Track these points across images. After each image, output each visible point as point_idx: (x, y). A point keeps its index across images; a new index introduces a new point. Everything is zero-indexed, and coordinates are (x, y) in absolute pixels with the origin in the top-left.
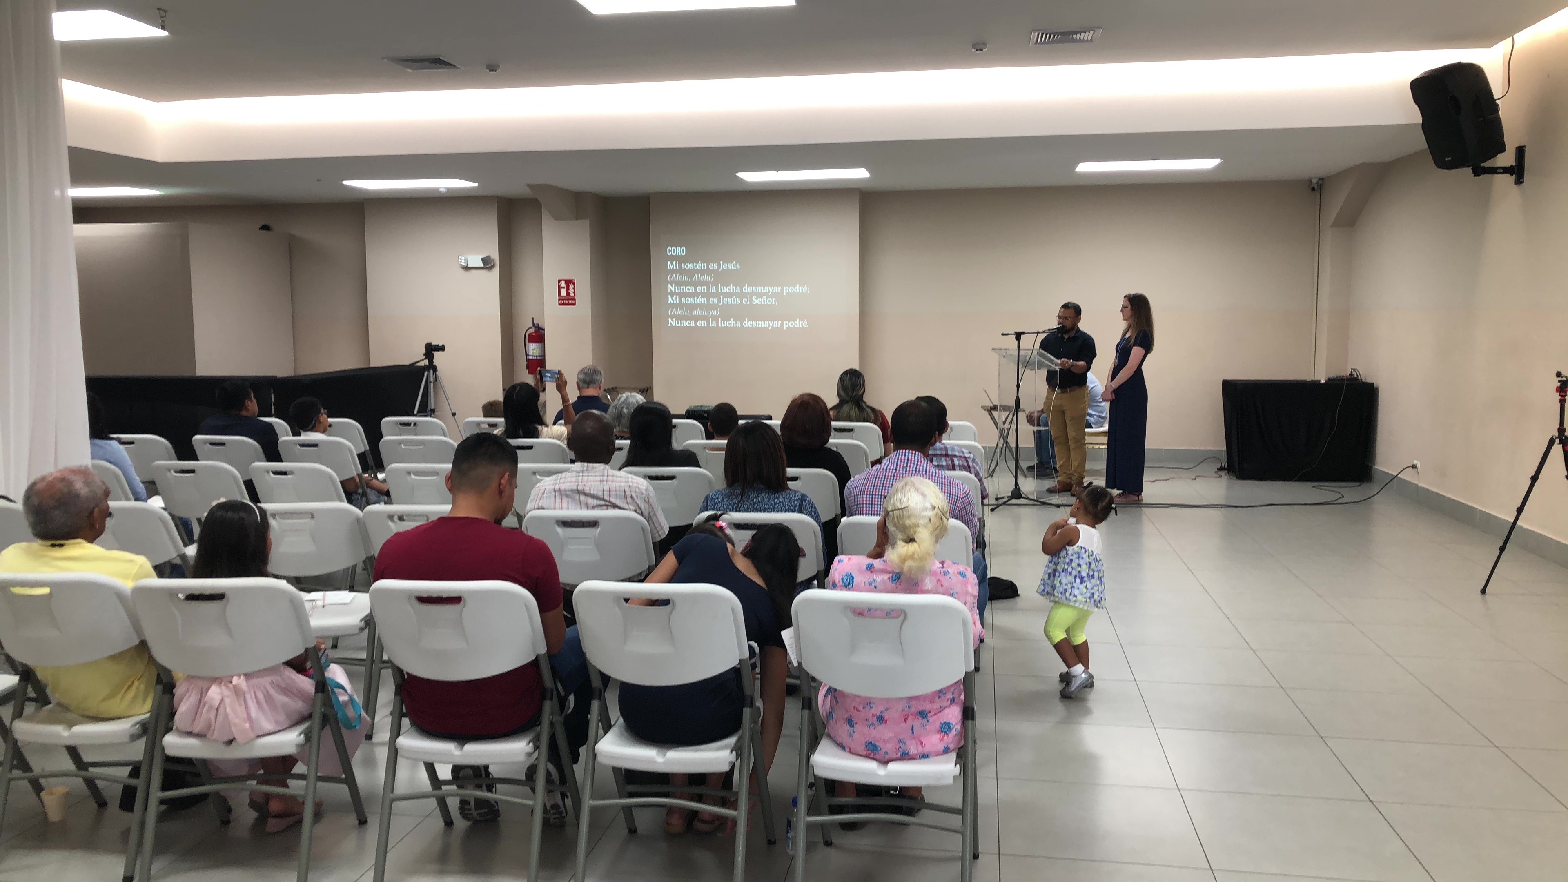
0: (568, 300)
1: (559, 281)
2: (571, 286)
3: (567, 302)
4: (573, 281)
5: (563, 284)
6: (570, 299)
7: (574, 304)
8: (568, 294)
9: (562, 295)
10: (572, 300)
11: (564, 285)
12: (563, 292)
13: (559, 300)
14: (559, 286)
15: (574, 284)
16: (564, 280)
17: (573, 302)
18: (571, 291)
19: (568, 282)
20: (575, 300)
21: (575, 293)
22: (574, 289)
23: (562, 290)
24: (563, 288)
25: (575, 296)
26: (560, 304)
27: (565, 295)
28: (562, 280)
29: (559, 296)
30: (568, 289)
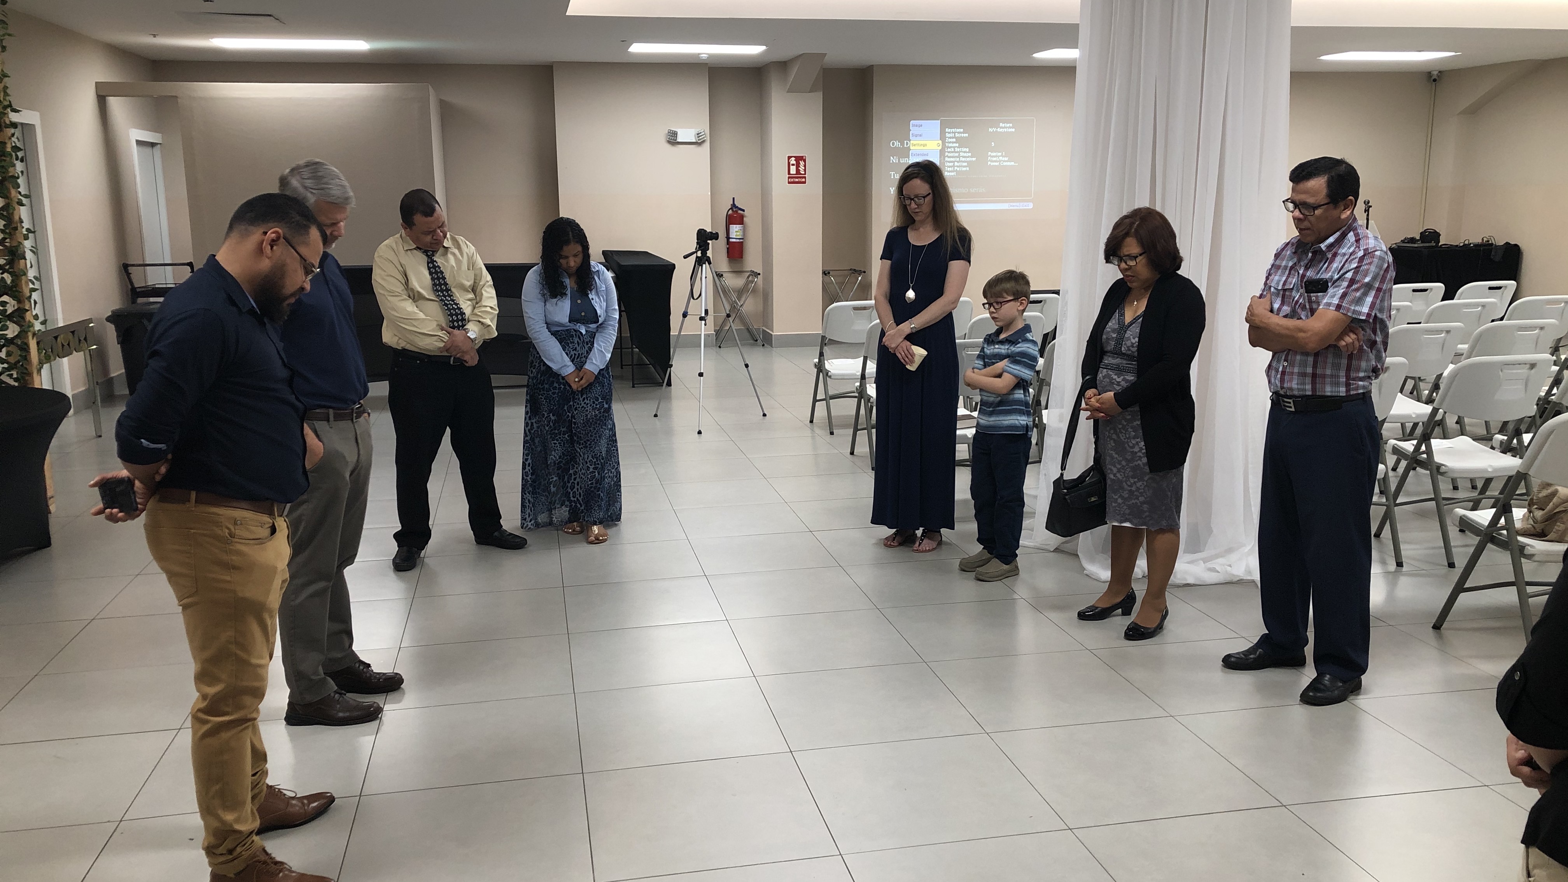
0: (797, 179)
1: (789, 158)
2: (802, 163)
3: (797, 180)
4: (804, 158)
5: (793, 161)
6: (800, 178)
7: (805, 182)
8: (798, 172)
9: (792, 172)
10: (803, 177)
11: (795, 162)
12: (793, 170)
13: (789, 178)
14: (789, 163)
15: (805, 161)
16: (794, 157)
17: (804, 180)
18: (802, 168)
19: (799, 159)
20: (805, 178)
21: (805, 170)
22: (805, 166)
23: (791, 167)
24: (793, 165)
25: (805, 174)
26: (789, 183)
27: (795, 173)
28: (792, 157)
29: (789, 173)
30: (798, 166)
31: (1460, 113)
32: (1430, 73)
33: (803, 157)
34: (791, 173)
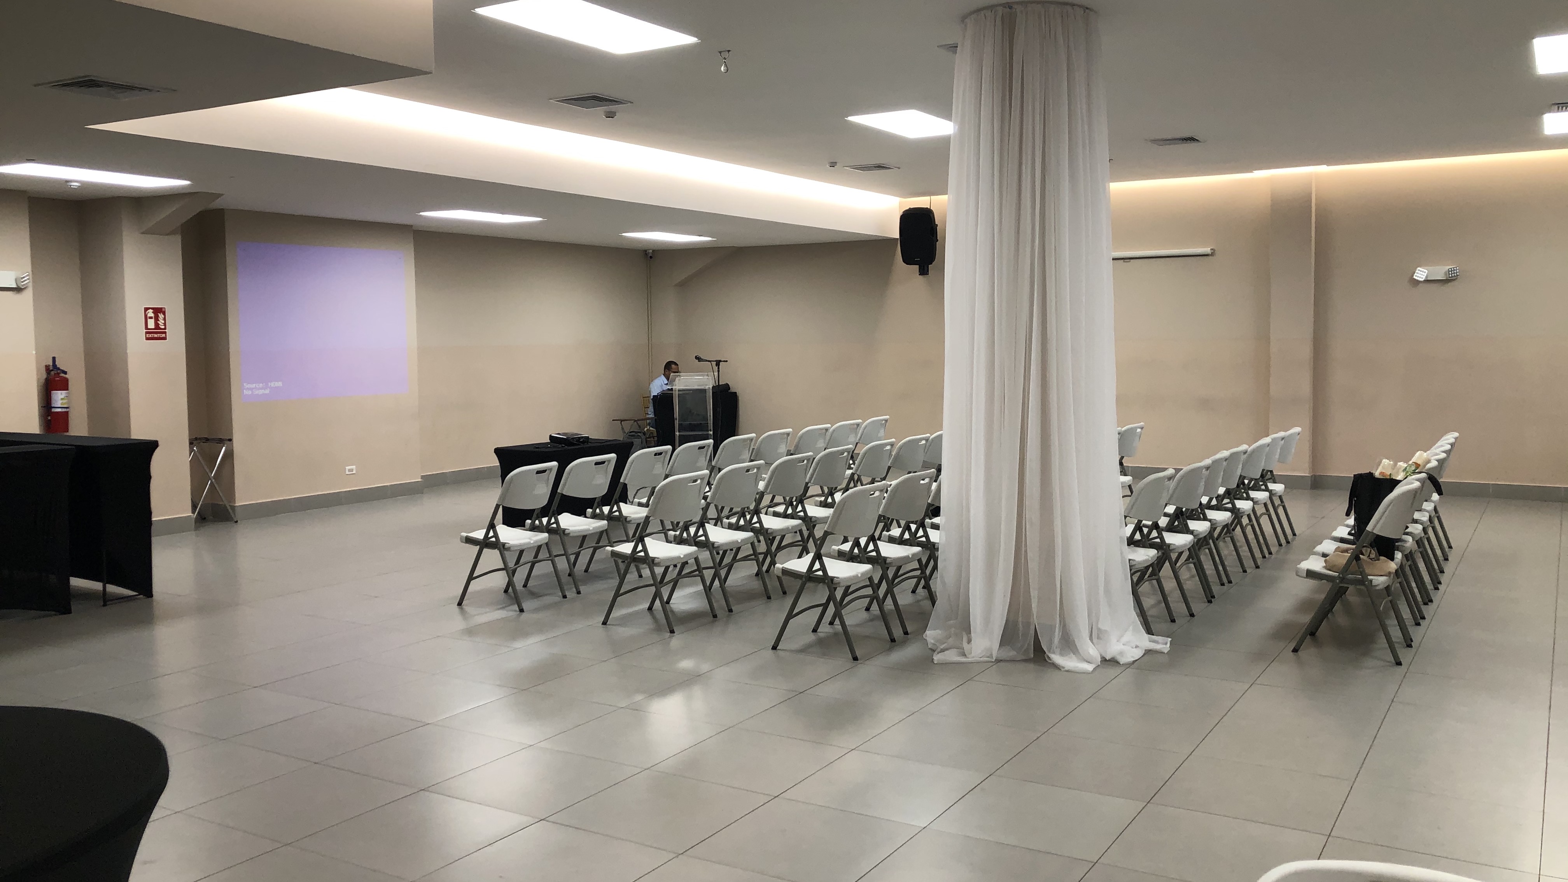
0: (156, 334)
1: (146, 309)
2: (161, 316)
3: (156, 336)
4: (163, 310)
5: (150, 313)
6: (160, 333)
7: (165, 339)
8: (157, 326)
10: (163, 333)
11: (152, 315)
12: (151, 324)
13: (146, 333)
14: (146, 316)
15: (164, 313)
16: (152, 308)
17: (163, 335)
18: (161, 322)
19: (158, 311)
20: (165, 333)
21: (165, 324)
22: (165, 319)
23: (149, 320)
24: (151, 318)
25: (165, 329)
26: (147, 339)
27: (153, 327)
28: (149, 308)
29: (146, 328)
30: (157, 319)
31: (676, 285)
32: (646, 251)
33: (161, 308)
34: (149, 327)
